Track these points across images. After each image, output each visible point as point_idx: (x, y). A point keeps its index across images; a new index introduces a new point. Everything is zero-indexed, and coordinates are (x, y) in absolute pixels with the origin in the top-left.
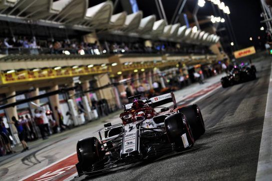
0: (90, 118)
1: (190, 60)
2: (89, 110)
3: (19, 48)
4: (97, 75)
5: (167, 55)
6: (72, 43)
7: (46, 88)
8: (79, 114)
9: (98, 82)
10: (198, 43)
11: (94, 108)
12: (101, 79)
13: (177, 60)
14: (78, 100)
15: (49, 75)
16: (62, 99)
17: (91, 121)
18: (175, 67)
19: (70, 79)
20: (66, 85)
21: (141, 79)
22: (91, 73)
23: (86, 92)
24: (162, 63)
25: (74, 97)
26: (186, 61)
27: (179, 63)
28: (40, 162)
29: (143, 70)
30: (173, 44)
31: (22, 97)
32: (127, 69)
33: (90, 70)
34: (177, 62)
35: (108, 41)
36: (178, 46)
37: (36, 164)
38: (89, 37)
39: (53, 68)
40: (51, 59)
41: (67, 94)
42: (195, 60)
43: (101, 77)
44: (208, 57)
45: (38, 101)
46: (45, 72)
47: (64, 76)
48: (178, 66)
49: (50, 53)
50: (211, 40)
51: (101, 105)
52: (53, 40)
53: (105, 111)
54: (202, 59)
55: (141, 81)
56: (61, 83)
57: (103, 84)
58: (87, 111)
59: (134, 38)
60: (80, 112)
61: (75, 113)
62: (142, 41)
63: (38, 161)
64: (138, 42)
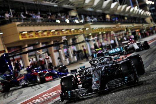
0: (72, 61)
2: (72, 56)
3: (30, 18)
4: (77, 35)
5: (119, 23)
6: (62, 16)
7: (46, 43)
8: (66, 59)
9: (77, 40)
10: (138, 17)
11: (74, 55)
12: (79, 38)
13: (125, 27)
14: (65, 50)
15: (48, 35)
16: (56, 50)
17: (72, 63)
18: (124, 30)
19: (60, 38)
20: (58, 41)
21: (103, 38)
22: (73, 34)
23: (70, 45)
24: (116, 29)
25: (62, 49)
26: (131, 27)
27: (127, 29)
28: (42, 88)
29: (104, 32)
30: (123, 17)
31: (32, 48)
32: (95, 32)
33: (72, 32)
35: (84, 15)
36: (126, 18)
37: (39, 88)
38: (72, 12)
39: (50, 31)
41: (58, 47)
42: (136, 26)
44: (144, 25)
45: (41, 50)
46: (45, 33)
47: (57, 35)
48: (125, 30)
49: (48, 21)
50: (146, 15)
51: (79, 54)
52: (50, 14)
53: (81, 57)
54: (140, 26)
55: (103, 39)
56: (55, 40)
57: (80, 41)
58: (70, 57)
59: (99, 13)
60: (66, 57)
61: (63, 58)
62: (104, 15)
63: (41, 87)
64: (102, 16)
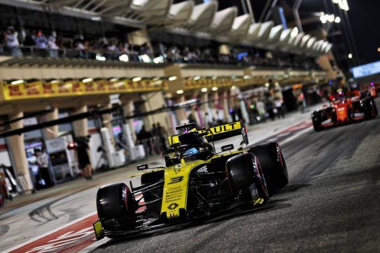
0: (133, 158)
1: (286, 76)
2: (132, 144)
4: (146, 93)
5: (252, 68)
7: (70, 110)
8: (117, 150)
9: (147, 104)
10: (299, 53)
11: (139, 142)
12: (151, 100)
13: (267, 77)
14: (117, 130)
15: (74, 91)
16: (93, 127)
17: (134, 162)
18: (263, 85)
19: (106, 98)
20: (99, 105)
21: (211, 101)
22: (137, 90)
23: (129, 118)
24: (244, 80)
25: (110, 125)
26: (280, 79)
27: (270, 81)
28: (57, 218)
29: (215, 89)
30: (263, 52)
31: (33, 121)
32: (191, 87)
33: (135, 85)
34: (267, 80)
35: (165, 44)
36: (269, 55)
37: (51, 220)
38: (136, 35)
39: (81, 80)
40: (78, 66)
41: (99, 120)
42: (294, 77)
43: (152, 97)
44: (314, 74)
45: (56, 127)
46: (69, 86)
47: (96, 92)
48: (267, 85)
50: (318, 48)
52: (82, 38)
54: (305, 76)
55: (212, 104)
56: (92, 103)
57: (154, 108)
58: (129, 146)
59: (204, 40)
60: (118, 147)
61: (111, 149)
62: (215, 45)
63: (54, 216)
64: (209, 47)
